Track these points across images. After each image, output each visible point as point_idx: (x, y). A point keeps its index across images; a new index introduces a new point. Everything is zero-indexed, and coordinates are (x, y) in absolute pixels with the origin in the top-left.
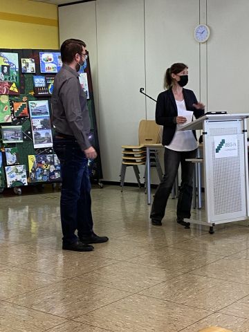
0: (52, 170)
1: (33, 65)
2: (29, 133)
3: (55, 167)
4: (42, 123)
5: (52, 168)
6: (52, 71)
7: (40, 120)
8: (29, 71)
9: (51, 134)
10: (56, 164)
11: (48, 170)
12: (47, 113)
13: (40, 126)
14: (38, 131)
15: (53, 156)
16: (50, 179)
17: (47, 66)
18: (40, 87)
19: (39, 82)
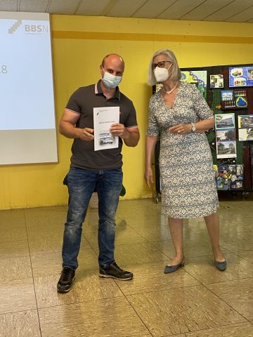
0: (233, 180)
1: (222, 80)
2: (213, 144)
3: (237, 177)
4: (226, 134)
5: (234, 178)
6: (240, 85)
7: (225, 132)
8: (217, 86)
9: (235, 145)
10: (238, 174)
11: (230, 180)
12: (232, 125)
13: (224, 138)
14: (223, 143)
15: (236, 167)
16: (231, 188)
17: (236, 80)
18: (227, 101)
19: (227, 96)
